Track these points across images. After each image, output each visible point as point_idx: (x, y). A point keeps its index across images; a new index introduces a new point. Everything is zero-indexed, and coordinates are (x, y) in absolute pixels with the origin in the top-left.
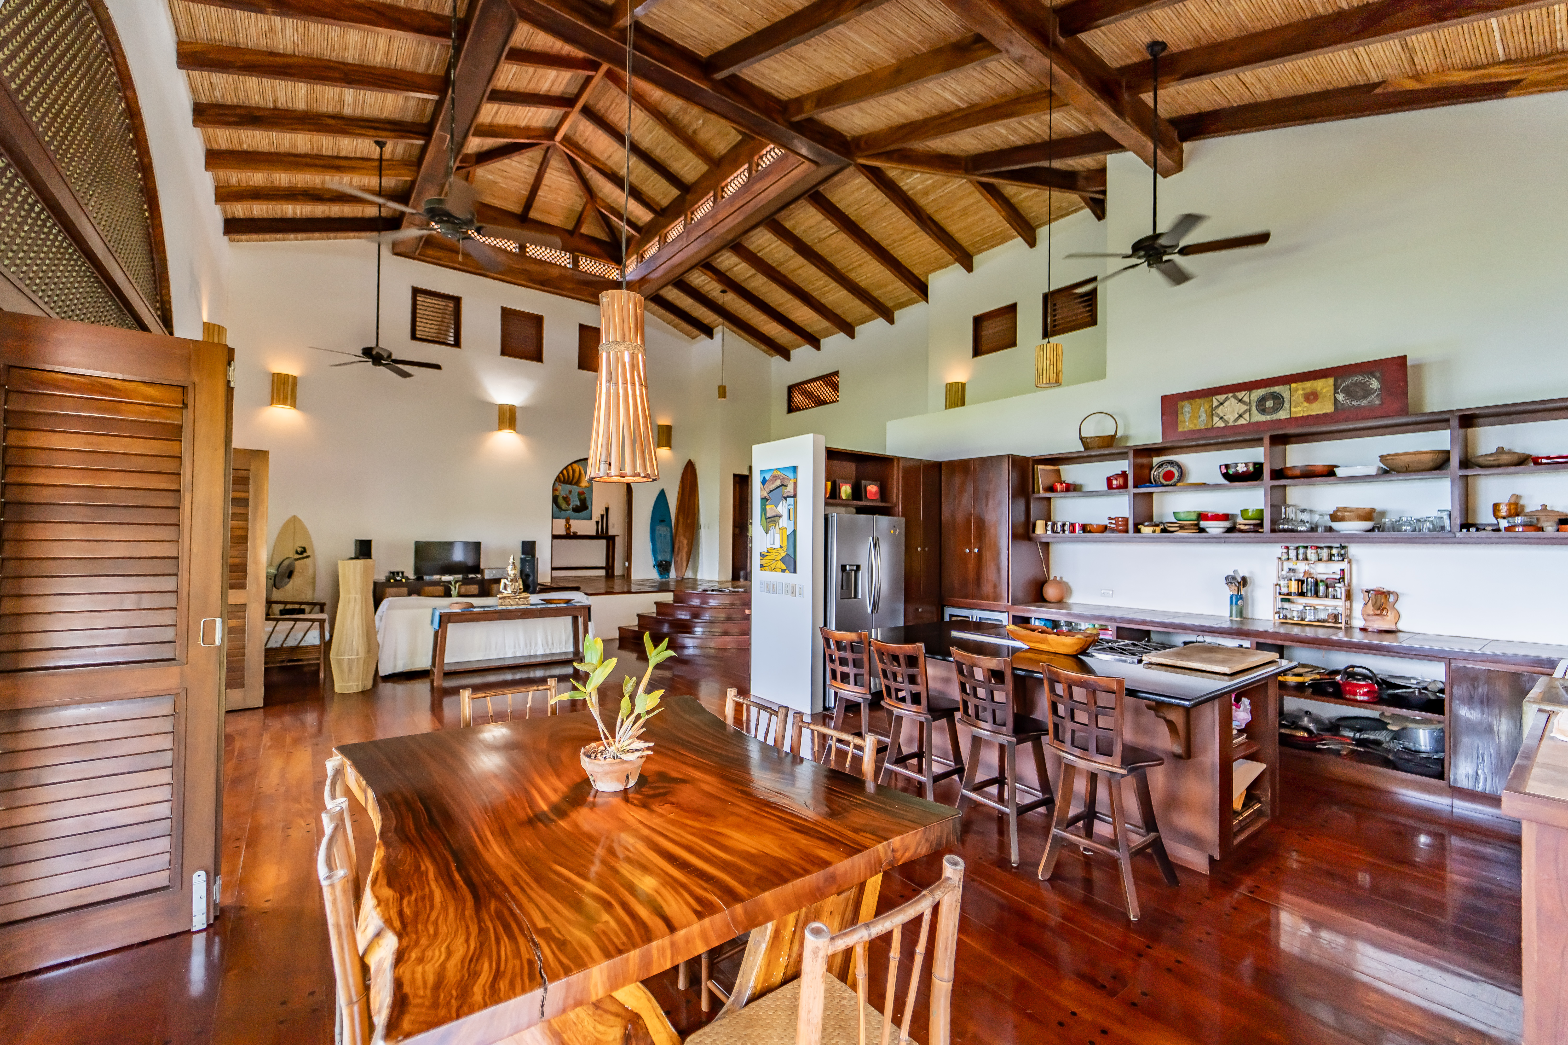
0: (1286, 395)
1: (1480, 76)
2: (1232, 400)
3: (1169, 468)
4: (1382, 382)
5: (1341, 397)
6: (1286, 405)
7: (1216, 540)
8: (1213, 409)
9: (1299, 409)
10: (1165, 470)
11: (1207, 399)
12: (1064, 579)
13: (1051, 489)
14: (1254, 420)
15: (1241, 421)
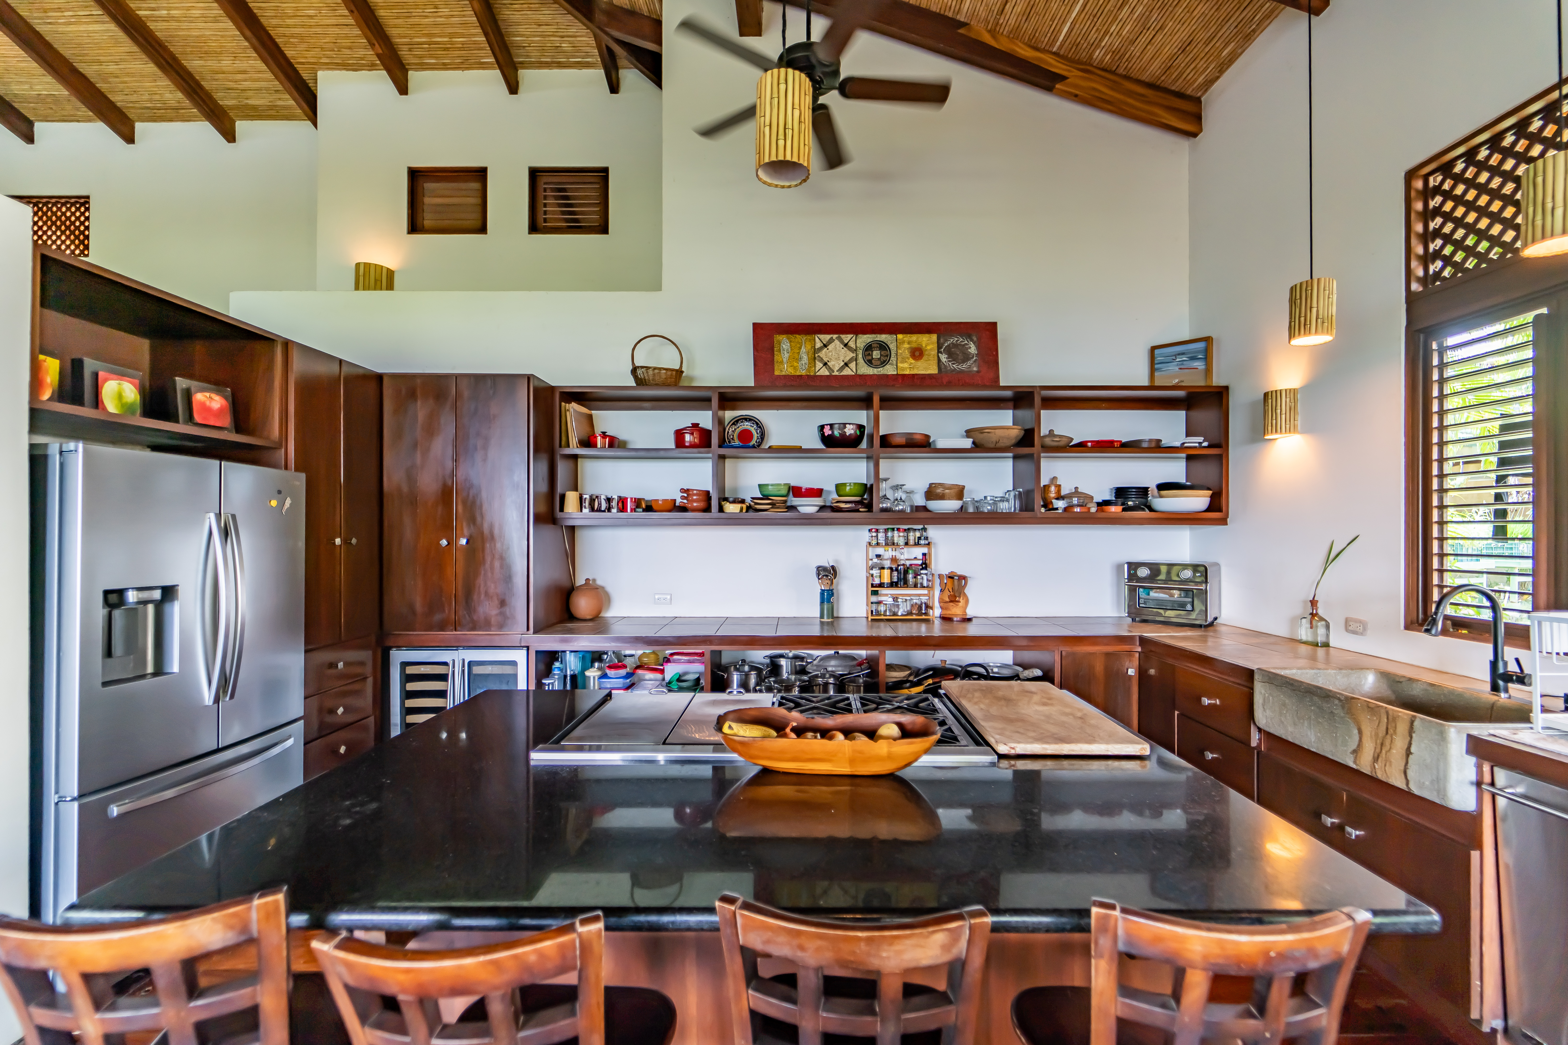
0: (892, 346)
1: (1040, 59)
2: (837, 342)
3: (747, 425)
4: (978, 348)
5: (944, 358)
6: (893, 358)
7: (808, 521)
8: (816, 351)
9: (906, 365)
10: (741, 429)
11: (809, 337)
12: (599, 582)
13: (588, 442)
14: (860, 372)
15: (847, 372)
